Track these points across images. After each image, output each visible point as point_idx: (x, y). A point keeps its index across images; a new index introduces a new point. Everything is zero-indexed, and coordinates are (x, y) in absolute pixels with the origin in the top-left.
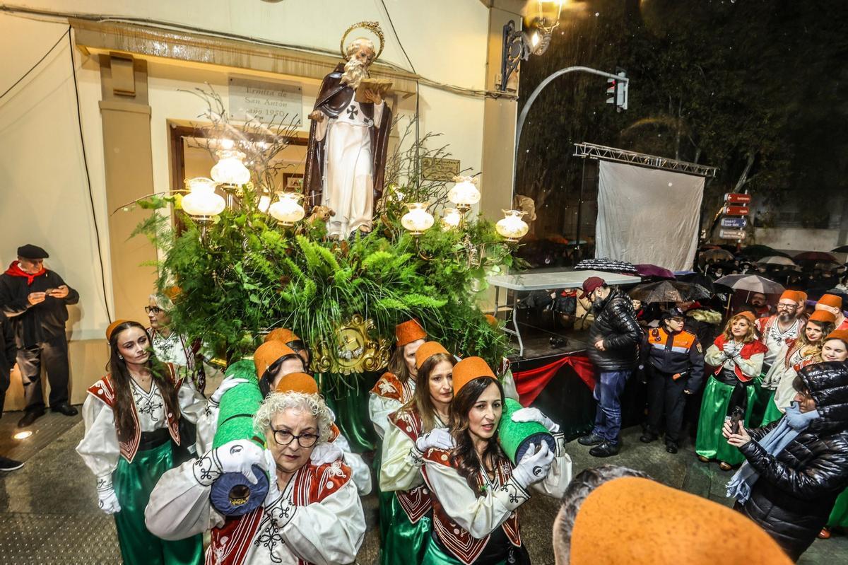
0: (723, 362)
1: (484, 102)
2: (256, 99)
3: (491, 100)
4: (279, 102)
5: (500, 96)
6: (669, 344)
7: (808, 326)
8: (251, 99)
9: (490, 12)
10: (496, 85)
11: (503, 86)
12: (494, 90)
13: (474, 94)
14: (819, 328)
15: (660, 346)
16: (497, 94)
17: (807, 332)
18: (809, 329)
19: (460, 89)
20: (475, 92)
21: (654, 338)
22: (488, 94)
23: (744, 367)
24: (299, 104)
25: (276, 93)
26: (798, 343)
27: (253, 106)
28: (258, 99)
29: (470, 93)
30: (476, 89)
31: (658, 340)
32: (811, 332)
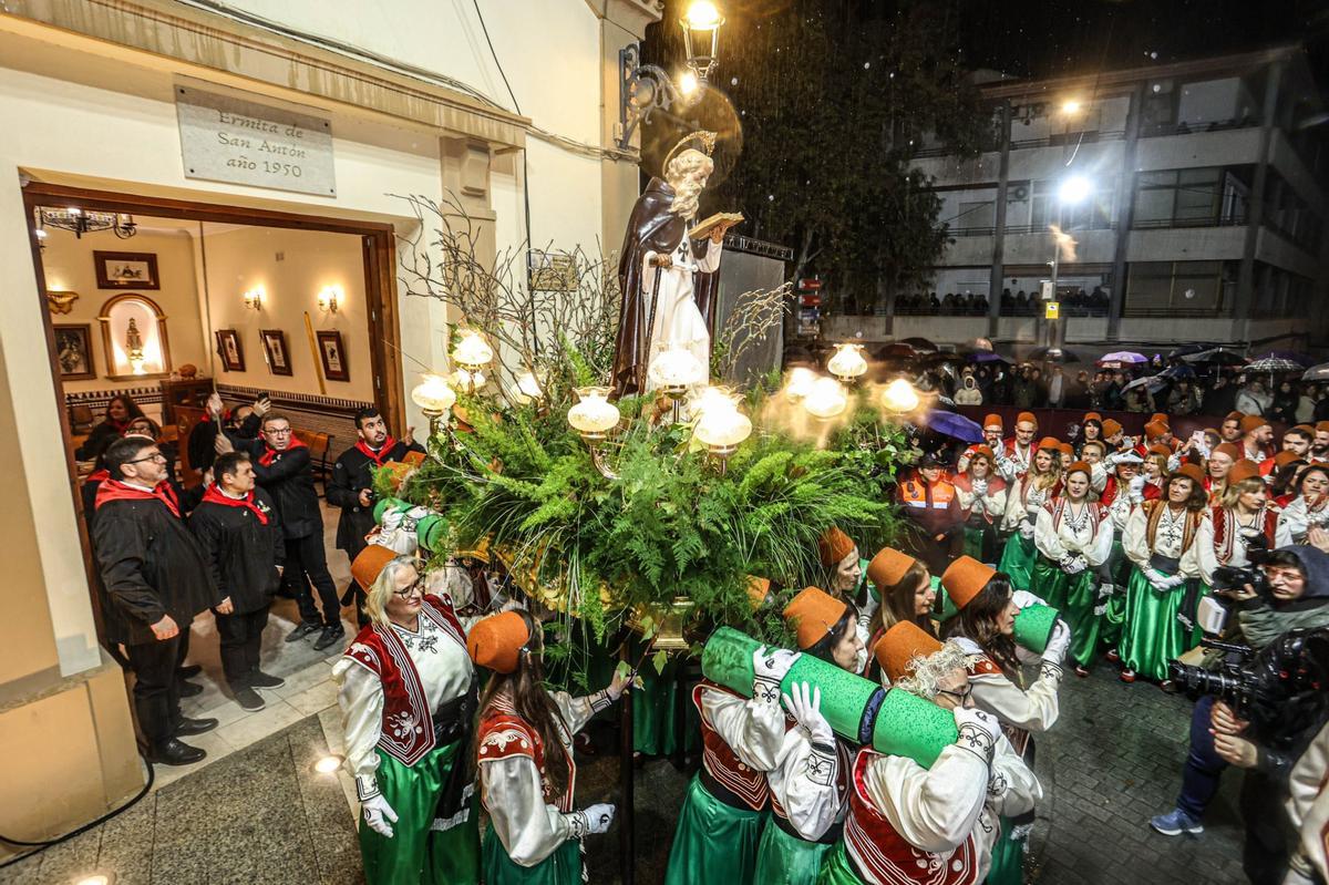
0: (972, 504)
1: (600, 163)
2: (240, 138)
3: (609, 162)
4: (290, 147)
5: (621, 157)
6: (928, 498)
7: (1039, 455)
8: (230, 137)
9: (603, 25)
10: (615, 140)
11: (623, 144)
12: (613, 148)
13: (587, 151)
14: (1049, 456)
15: (919, 504)
16: (617, 155)
17: (1038, 461)
18: (1040, 458)
19: (573, 143)
20: (589, 148)
21: (910, 494)
22: (607, 153)
23: (991, 507)
24: (327, 154)
25: (282, 128)
26: (1029, 476)
27: (236, 152)
28: (246, 139)
29: (583, 150)
30: (591, 144)
31: (915, 497)
32: (1042, 461)
